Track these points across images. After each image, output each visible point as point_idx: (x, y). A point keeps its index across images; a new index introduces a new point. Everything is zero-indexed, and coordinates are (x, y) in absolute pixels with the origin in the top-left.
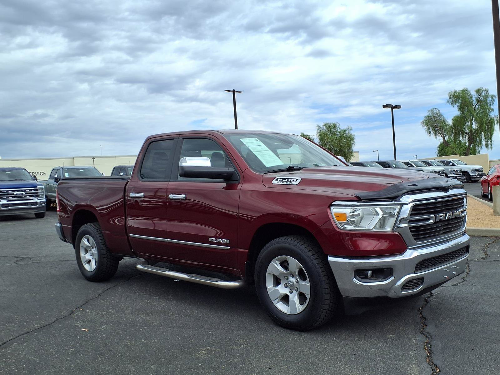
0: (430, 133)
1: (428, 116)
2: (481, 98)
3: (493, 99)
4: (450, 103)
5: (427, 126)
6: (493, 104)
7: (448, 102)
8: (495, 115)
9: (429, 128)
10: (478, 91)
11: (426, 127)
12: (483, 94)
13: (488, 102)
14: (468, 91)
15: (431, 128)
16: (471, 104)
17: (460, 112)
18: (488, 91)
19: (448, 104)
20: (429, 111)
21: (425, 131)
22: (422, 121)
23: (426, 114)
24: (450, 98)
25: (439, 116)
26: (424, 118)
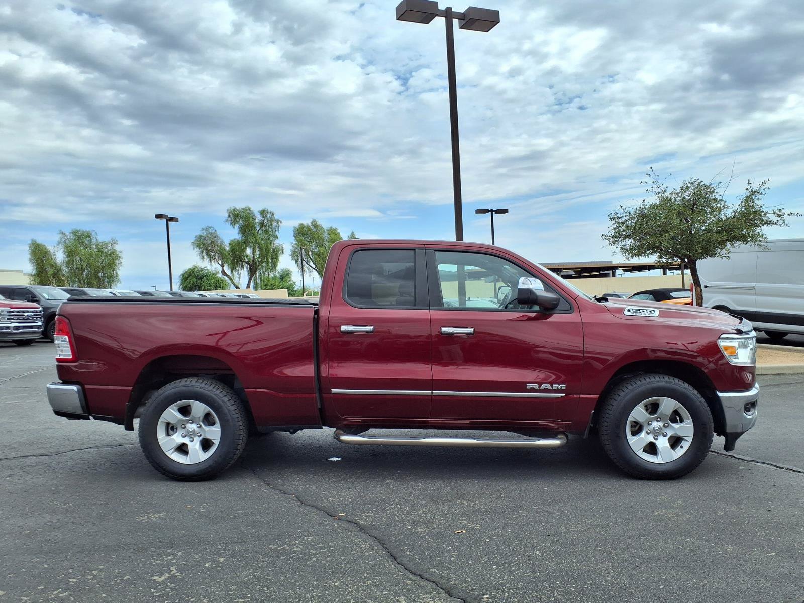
0: (203, 258)
1: (201, 236)
2: (265, 221)
3: (278, 225)
4: (229, 223)
5: (200, 248)
6: (278, 230)
7: (227, 220)
8: (279, 244)
9: (202, 252)
10: (263, 212)
11: (198, 250)
12: (269, 216)
13: (273, 227)
14: (251, 210)
15: (204, 251)
16: (253, 227)
17: (240, 236)
18: (273, 214)
19: (227, 223)
20: (203, 229)
21: (196, 255)
22: (193, 241)
23: (199, 233)
24: (229, 216)
25: (215, 237)
26: (196, 237)
